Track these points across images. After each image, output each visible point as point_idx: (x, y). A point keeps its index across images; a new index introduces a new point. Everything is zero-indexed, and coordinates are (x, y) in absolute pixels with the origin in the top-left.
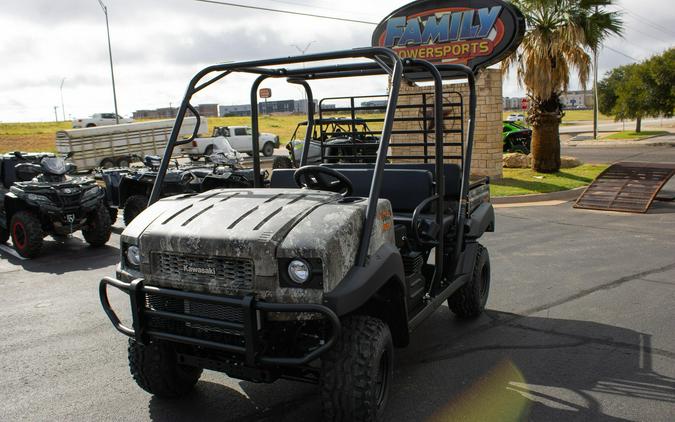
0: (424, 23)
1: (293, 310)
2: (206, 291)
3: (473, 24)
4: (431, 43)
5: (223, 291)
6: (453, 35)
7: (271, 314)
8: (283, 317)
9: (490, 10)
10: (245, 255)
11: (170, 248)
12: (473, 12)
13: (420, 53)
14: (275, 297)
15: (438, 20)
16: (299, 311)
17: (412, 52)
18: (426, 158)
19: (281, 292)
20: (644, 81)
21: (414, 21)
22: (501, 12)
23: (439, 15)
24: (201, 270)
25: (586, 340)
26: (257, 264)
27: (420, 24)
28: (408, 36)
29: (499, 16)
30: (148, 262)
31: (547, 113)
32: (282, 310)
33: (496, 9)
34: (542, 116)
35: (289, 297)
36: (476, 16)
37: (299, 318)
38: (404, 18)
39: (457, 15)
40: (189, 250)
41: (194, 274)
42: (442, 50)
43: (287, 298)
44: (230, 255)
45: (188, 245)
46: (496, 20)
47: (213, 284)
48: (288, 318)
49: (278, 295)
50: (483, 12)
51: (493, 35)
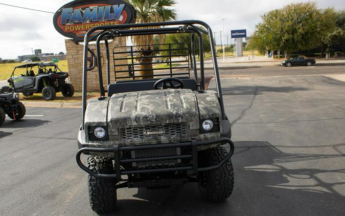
0: (84, 11)
1: (209, 144)
2: (159, 143)
3: (111, 13)
4: (88, 22)
5: (170, 141)
6: (100, 18)
7: (199, 147)
8: (204, 148)
9: (119, 6)
10: (184, 120)
11: (135, 124)
12: (110, 6)
13: (82, 27)
14: (200, 138)
15: (91, 10)
16: (211, 143)
17: (78, 26)
18: (171, 75)
19: (202, 136)
20: (173, 41)
21: (78, 10)
22: (125, 7)
23: (91, 7)
24: (155, 133)
25: (249, 148)
26: (191, 124)
27: (82, 12)
28: (74, 18)
29: (124, 9)
30: (117, 134)
31: (146, 56)
32: (204, 145)
33: (122, 6)
34: (144, 58)
35: (207, 138)
36: (112, 9)
37: (211, 147)
38: (72, 8)
39: (101, 8)
40: (149, 123)
41: (150, 135)
42: (94, 26)
43: (206, 139)
44: (175, 121)
45: (148, 120)
46: (122, 11)
47: (163, 139)
48: (207, 148)
49: (201, 138)
50: (115, 7)
51: (121, 18)
